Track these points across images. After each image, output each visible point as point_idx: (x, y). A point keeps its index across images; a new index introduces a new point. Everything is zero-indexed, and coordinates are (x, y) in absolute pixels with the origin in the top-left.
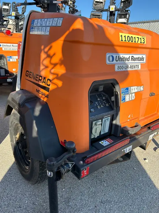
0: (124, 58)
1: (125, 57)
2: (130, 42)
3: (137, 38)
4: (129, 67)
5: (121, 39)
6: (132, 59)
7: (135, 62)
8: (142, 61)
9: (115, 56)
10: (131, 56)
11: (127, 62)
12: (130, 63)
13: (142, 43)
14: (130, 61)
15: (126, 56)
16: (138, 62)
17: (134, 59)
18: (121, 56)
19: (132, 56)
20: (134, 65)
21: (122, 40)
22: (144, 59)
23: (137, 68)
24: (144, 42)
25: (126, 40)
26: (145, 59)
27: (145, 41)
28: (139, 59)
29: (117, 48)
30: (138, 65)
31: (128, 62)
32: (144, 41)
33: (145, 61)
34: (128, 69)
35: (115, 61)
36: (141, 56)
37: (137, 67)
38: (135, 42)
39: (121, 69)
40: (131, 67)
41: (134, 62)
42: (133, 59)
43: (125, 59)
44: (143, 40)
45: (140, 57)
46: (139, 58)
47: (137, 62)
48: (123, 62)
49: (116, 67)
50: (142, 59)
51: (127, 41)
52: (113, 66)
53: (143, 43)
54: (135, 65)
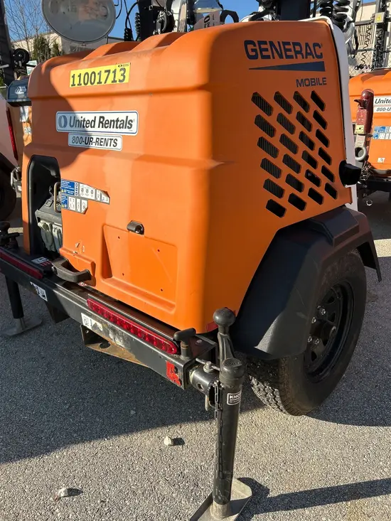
0: (84, 120)
1: (86, 119)
2: (89, 84)
3: (106, 71)
4: (94, 140)
5: (71, 83)
6: (100, 122)
7: (108, 130)
8: (127, 130)
9: (68, 116)
10: (98, 116)
11: (89, 129)
12: (96, 132)
13: (118, 82)
14: (96, 129)
15: (89, 117)
16: (115, 130)
17: (106, 124)
18: (79, 116)
19: (101, 117)
20: (104, 138)
21: (74, 85)
22: (131, 125)
23: (112, 146)
24: (122, 78)
25: (82, 82)
26: (134, 124)
27: (127, 74)
28: (119, 123)
29: (72, 102)
30: (114, 138)
31: (93, 129)
32: (123, 75)
33: (134, 129)
34: (91, 145)
35: (68, 128)
36: (122, 117)
37: (113, 143)
38: (100, 82)
39: (78, 144)
40: (99, 141)
41: (104, 129)
42: (103, 123)
43: (87, 123)
44: (122, 72)
45: (120, 119)
46: (118, 120)
47: (112, 130)
48: (82, 129)
49: (70, 138)
50: (127, 124)
51: (83, 85)
52: (66, 135)
53: (120, 81)
54: (107, 138)
